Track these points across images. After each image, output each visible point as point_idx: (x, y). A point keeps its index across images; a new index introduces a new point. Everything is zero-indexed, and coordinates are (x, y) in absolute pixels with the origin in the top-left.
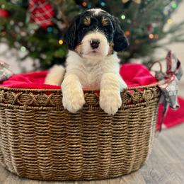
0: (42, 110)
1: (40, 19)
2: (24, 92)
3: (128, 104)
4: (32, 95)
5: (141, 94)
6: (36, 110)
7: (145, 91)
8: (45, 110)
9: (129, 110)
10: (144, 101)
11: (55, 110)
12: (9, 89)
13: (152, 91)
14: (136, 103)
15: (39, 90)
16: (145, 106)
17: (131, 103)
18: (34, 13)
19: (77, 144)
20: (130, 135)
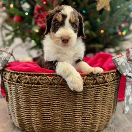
0: (34, 87)
1: (41, 23)
2: (22, 74)
3: (94, 84)
4: (27, 76)
5: (104, 78)
6: (30, 87)
7: (107, 75)
8: (35, 87)
9: (94, 89)
10: (106, 82)
11: (42, 87)
12: (13, 72)
13: (113, 75)
14: (100, 83)
15: (32, 73)
16: (107, 86)
17: (96, 83)
18: (37, 18)
19: (57, 111)
20: (95, 106)
